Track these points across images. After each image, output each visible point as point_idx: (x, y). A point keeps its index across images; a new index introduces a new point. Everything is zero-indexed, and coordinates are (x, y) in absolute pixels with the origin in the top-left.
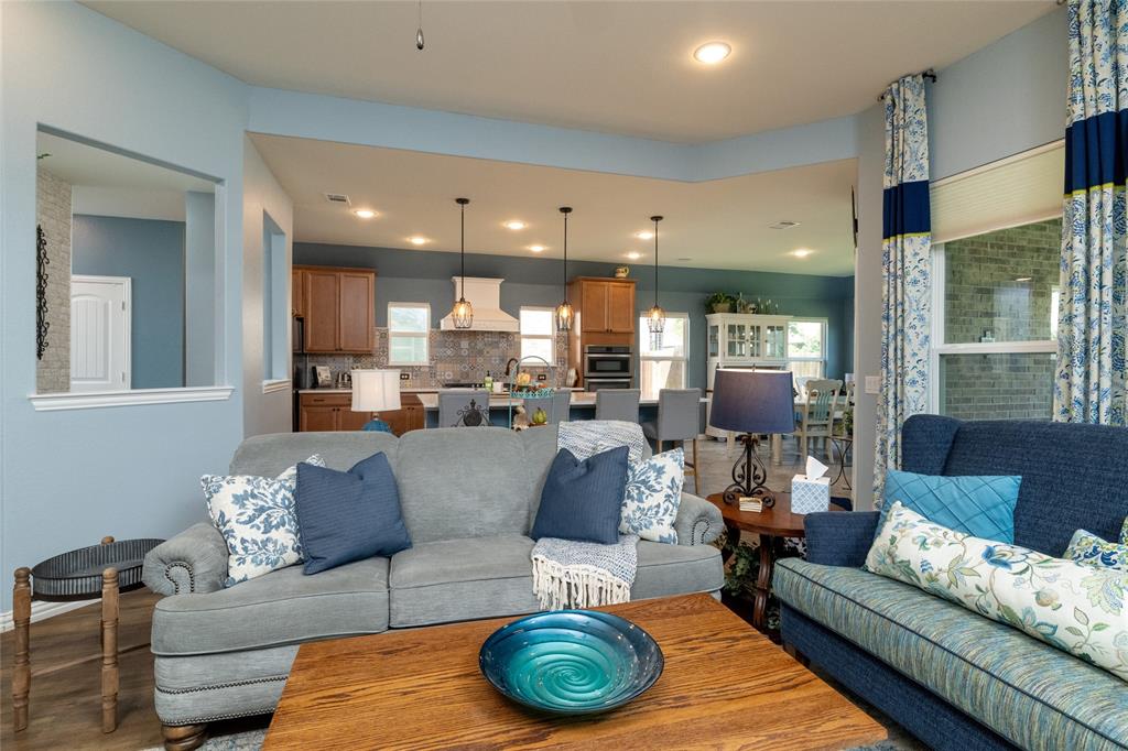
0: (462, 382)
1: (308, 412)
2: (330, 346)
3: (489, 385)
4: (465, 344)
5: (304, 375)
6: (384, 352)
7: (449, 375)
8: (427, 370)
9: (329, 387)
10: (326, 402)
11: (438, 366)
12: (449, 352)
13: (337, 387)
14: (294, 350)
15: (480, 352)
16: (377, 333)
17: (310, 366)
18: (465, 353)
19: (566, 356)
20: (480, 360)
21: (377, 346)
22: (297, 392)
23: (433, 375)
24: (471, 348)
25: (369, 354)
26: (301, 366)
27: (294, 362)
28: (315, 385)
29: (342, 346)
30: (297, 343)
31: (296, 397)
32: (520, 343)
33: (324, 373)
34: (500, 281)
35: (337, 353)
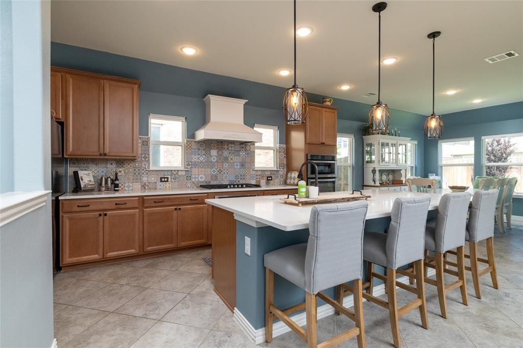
0: (212, 183)
1: (70, 219)
2: (92, 150)
3: (304, 190)
4: (214, 152)
5: (64, 179)
6: (145, 158)
7: (202, 178)
8: (184, 173)
9: (91, 191)
10: (90, 208)
11: (193, 170)
12: (202, 159)
13: (100, 190)
14: (52, 154)
15: (226, 159)
16: (140, 141)
17: (71, 170)
18: (214, 159)
19: (285, 162)
20: (226, 165)
21: (140, 152)
22: (57, 198)
23: (189, 177)
24: (219, 156)
25: (133, 160)
26: (61, 171)
27: (52, 167)
28: (77, 189)
29: (107, 151)
30: (56, 148)
31: (56, 204)
32: (254, 152)
33: (87, 177)
34: (244, 101)
35: (101, 158)
